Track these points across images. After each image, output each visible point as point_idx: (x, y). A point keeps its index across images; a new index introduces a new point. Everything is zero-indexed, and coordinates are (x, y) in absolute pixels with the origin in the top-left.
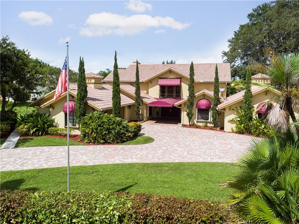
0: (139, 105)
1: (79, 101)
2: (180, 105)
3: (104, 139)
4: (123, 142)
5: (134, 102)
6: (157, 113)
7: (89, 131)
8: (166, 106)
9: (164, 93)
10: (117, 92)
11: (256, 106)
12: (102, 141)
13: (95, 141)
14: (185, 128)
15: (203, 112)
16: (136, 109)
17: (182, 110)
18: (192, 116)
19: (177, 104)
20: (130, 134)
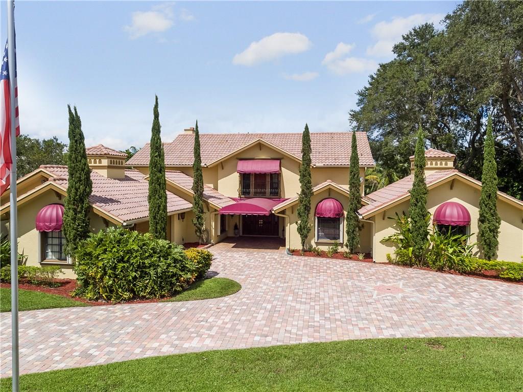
0: (202, 212)
1: (74, 204)
2: (283, 212)
3: (132, 291)
4: (175, 293)
5: (191, 205)
6: (236, 227)
7: (97, 272)
8: (256, 213)
9: (249, 188)
10: (159, 185)
11: (432, 211)
12: (127, 295)
13: (111, 296)
14: (295, 258)
15: (329, 224)
16: (195, 221)
17: (287, 220)
18: (308, 232)
19: (277, 208)
20: (189, 276)
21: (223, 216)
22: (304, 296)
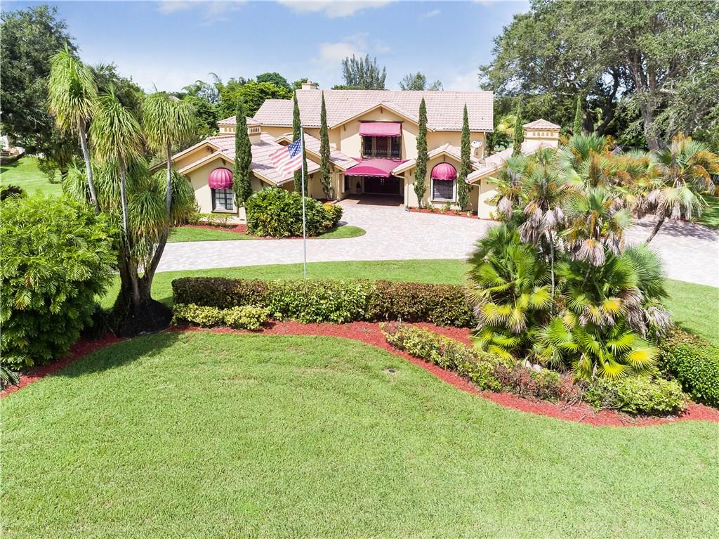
1: (241, 170)
2: (402, 174)
3: (290, 231)
4: (318, 234)
5: (319, 166)
6: (358, 186)
7: (267, 218)
8: (377, 175)
9: (371, 149)
12: (287, 234)
14: (412, 213)
15: (443, 186)
17: (406, 181)
18: (423, 193)
19: (397, 170)
20: (328, 222)
21: (347, 178)
22: (412, 239)
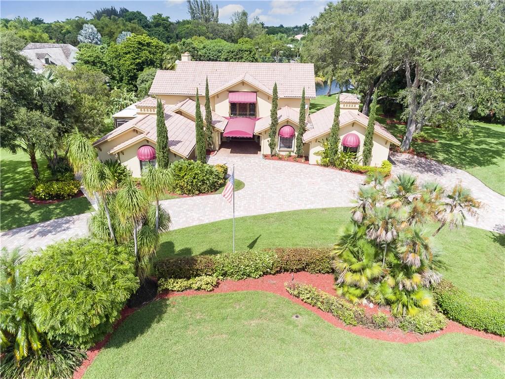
0: (212, 133)
2: (260, 133)
3: (199, 191)
4: (216, 190)
8: (245, 136)
9: (236, 111)
11: (342, 138)
13: (190, 193)
17: (263, 137)
18: (274, 146)
21: (221, 134)
22: (275, 189)
